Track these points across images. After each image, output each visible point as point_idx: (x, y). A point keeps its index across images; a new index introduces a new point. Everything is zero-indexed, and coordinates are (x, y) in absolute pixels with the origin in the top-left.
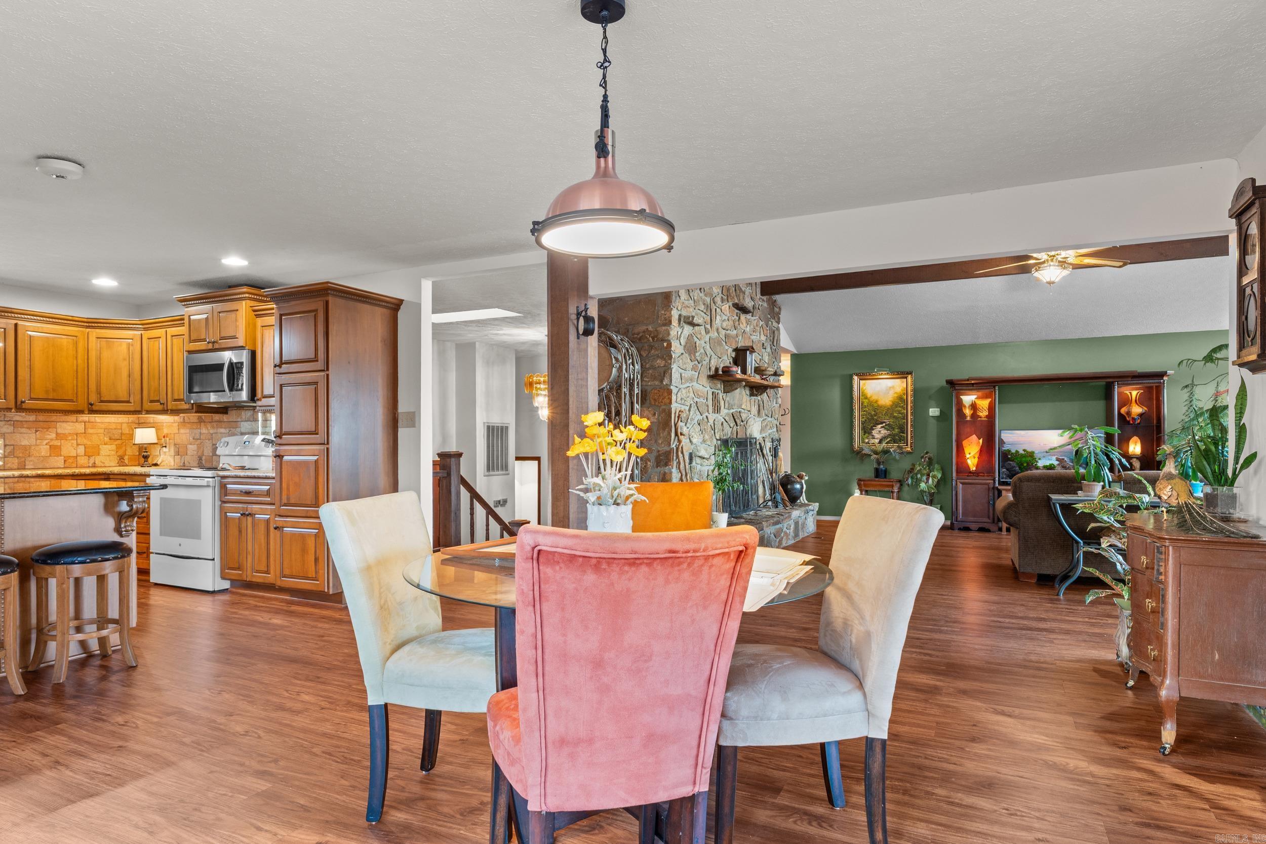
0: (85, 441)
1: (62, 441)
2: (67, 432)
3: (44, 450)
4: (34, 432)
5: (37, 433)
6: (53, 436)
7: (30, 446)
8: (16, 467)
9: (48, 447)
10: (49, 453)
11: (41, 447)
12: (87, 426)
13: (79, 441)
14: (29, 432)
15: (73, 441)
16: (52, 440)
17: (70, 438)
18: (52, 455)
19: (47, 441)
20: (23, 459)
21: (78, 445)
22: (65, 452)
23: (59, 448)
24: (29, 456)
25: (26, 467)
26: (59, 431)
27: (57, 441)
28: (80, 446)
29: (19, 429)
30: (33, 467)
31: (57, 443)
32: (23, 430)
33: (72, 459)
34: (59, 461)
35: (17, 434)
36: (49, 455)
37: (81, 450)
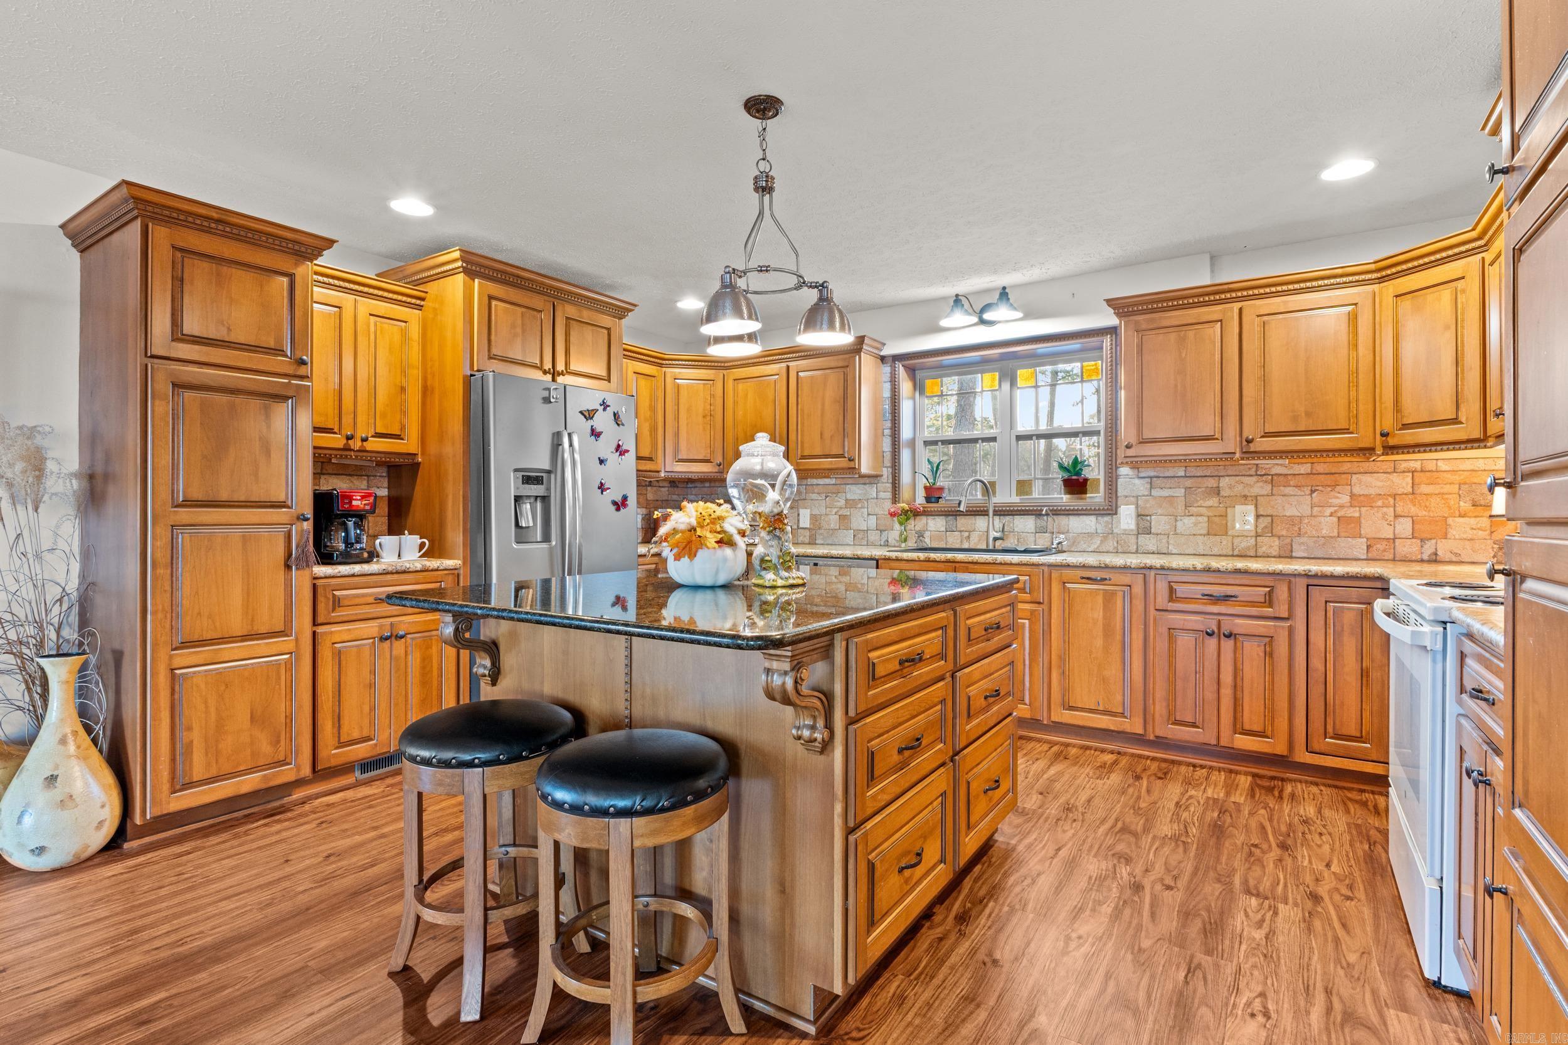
0: (1414, 510)
1: (1363, 509)
2: (1372, 491)
3: (1327, 525)
4: (1308, 492)
5: (1314, 495)
6: (1345, 499)
7: (1301, 518)
8: (1274, 553)
9: (1335, 519)
10: (1336, 531)
11: (1322, 519)
12: (1417, 481)
13: (1399, 510)
14: (1300, 493)
15: (1385, 509)
16: (1342, 506)
17: (1380, 503)
18: (1343, 534)
19: (1332, 509)
20: (1288, 540)
21: (1396, 516)
22: (1367, 529)
23: (1358, 521)
24: (1299, 535)
25: (1294, 554)
26: (1357, 490)
27: (1352, 509)
28: (1401, 520)
29: (1282, 488)
30: (1305, 555)
31: (1354, 513)
32: (1288, 490)
33: (1385, 543)
34: (1359, 547)
35: (1279, 497)
36: (1335, 534)
37: (1404, 527)
